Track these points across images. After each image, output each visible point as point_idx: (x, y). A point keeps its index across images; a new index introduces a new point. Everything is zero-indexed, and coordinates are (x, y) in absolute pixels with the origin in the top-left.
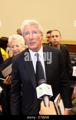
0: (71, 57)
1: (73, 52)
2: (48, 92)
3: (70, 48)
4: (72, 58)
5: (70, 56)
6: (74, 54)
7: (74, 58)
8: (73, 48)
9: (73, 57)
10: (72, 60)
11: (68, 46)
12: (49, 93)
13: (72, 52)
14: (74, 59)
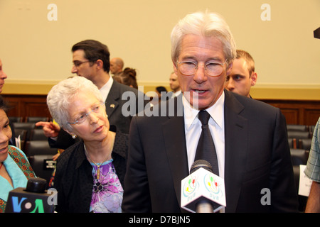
0: (292, 137)
1: (298, 124)
2: (213, 194)
3: (288, 111)
4: (294, 139)
5: (289, 134)
6: (303, 128)
7: (300, 140)
8: (298, 110)
9: (298, 138)
10: (295, 146)
11: (282, 105)
12: (216, 195)
13: (294, 124)
14: (302, 142)
